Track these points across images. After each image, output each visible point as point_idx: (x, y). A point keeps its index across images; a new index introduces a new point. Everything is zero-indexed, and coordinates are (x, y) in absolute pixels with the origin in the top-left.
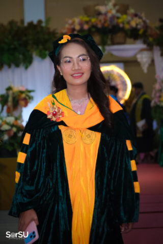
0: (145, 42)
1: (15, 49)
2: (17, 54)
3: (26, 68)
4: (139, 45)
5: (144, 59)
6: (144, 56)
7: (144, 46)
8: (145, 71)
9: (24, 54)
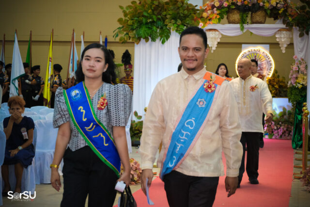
0: (284, 22)
1: (153, 22)
2: (154, 28)
3: (163, 42)
4: (279, 25)
5: (283, 39)
6: (282, 36)
7: (284, 26)
8: (284, 52)
9: (162, 28)
